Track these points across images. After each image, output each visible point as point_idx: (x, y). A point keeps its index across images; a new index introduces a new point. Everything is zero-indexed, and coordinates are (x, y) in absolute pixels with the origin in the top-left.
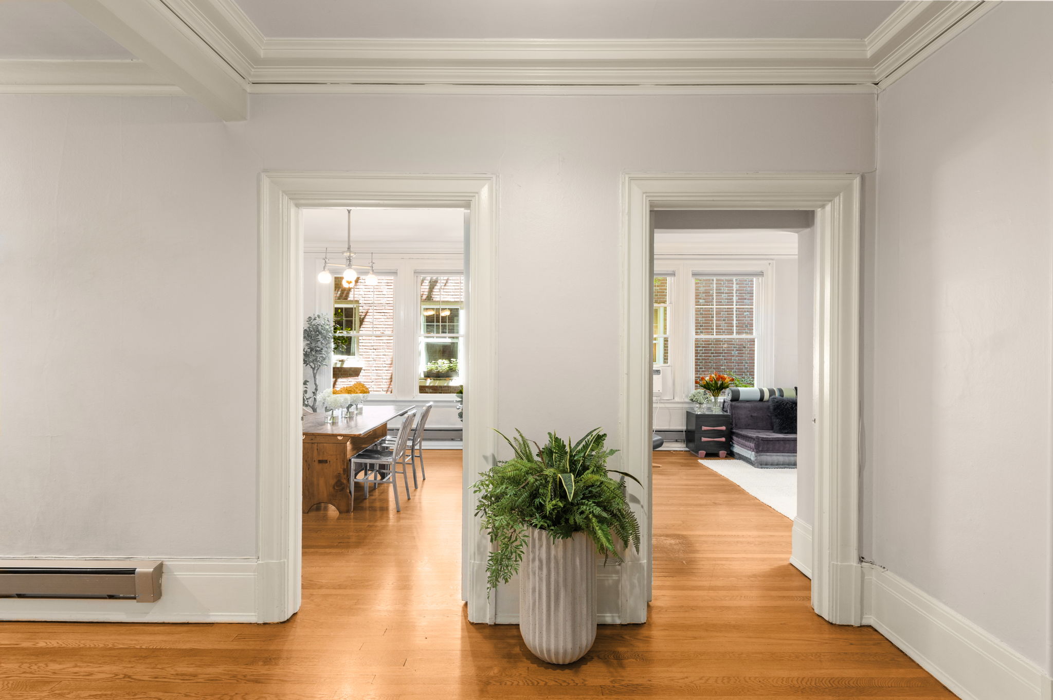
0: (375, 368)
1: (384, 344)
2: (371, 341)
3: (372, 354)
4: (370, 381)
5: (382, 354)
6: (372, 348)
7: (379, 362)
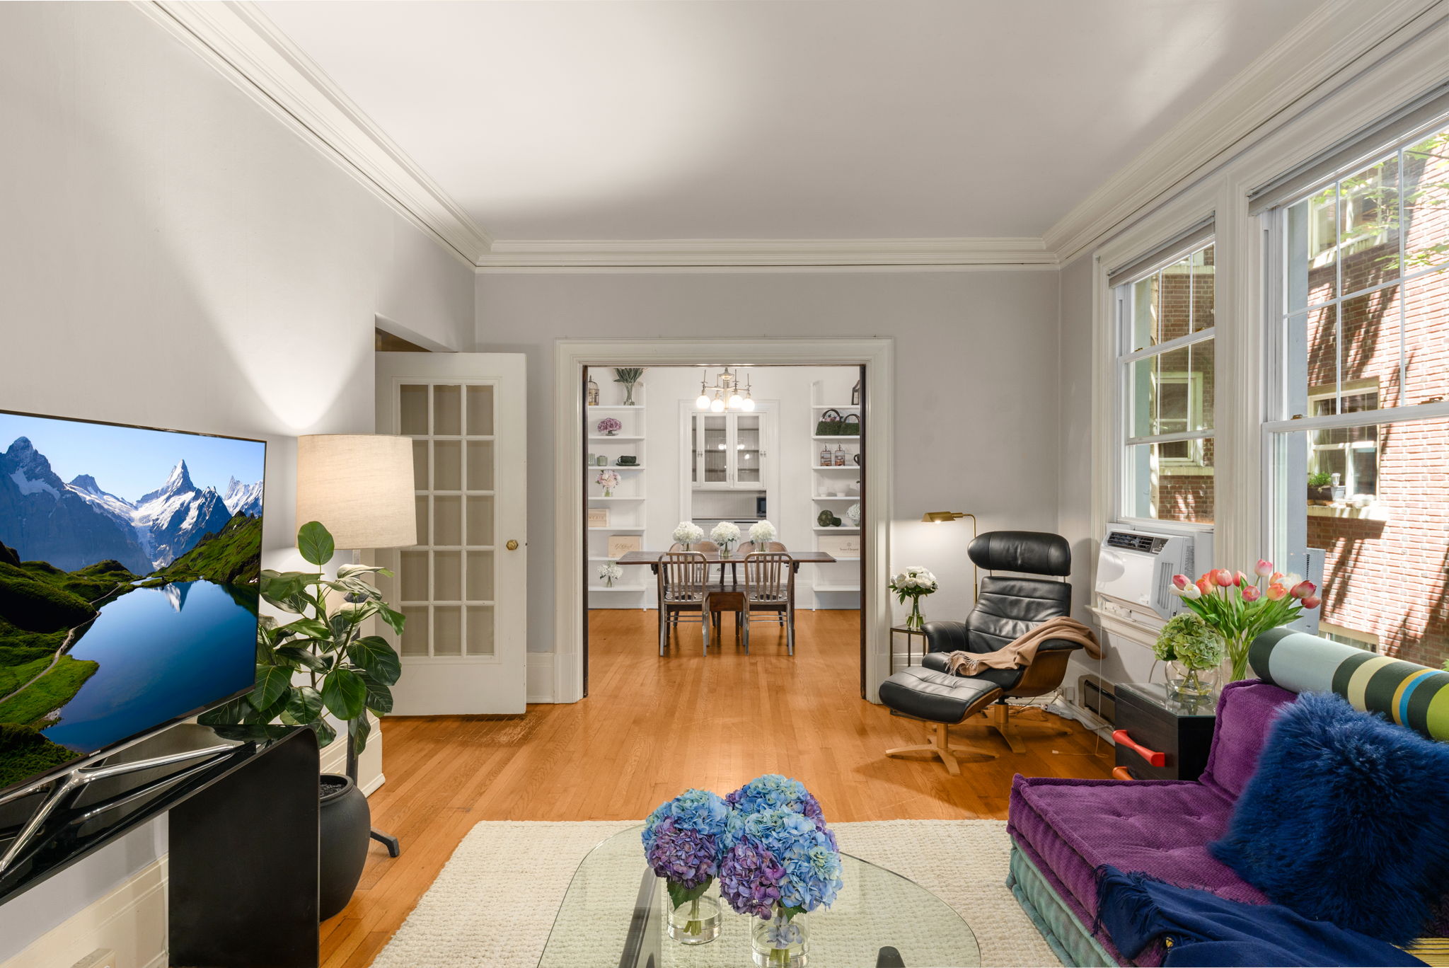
0: (1408, 524)
1: (1425, 470)
2: (1399, 463)
3: (1404, 491)
4: (1400, 551)
5: (1420, 491)
6: (1404, 477)
7: (1416, 510)
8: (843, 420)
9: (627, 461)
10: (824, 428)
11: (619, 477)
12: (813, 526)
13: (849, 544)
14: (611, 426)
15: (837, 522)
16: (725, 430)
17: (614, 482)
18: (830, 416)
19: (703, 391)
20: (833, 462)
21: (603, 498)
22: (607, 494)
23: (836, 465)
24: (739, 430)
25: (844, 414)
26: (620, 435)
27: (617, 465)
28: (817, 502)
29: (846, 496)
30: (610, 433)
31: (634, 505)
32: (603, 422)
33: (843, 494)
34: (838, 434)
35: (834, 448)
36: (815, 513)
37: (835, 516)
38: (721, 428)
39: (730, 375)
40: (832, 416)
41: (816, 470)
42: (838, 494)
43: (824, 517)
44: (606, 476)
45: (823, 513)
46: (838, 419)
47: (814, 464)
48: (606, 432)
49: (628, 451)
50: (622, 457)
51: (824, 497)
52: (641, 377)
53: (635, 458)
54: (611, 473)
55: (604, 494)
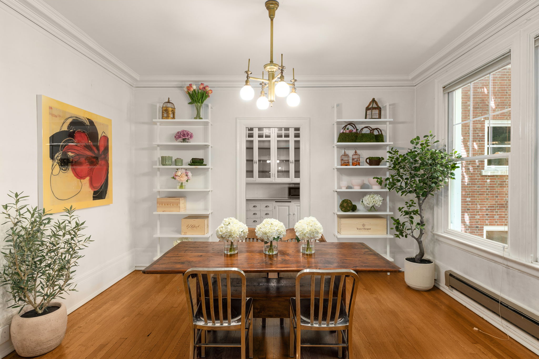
8: (358, 132)
9: (197, 162)
10: (343, 137)
11: (190, 174)
12: (336, 211)
13: (364, 225)
14: (184, 135)
15: (354, 208)
16: (270, 149)
17: (186, 178)
18: (348, 129)
19: (247, 82)
20: (351, 164)
21: (178, 190)
22: (181, 186)
23: (353, 165)
24: (278, 148)
25: (359, 127)
26: (192, 143)
27: (190, 165)
28: (339, 193)
29: (361, 188)
30: (184, 140)
31: (203, 195)
32: (178, 133)
33: (359, 187)
34: (355, 141)
35: (351, 153)
36: (336, 202)
37: (353, 204)
38: (268, 147)
39: (275, 65)
40: (350, 129)
41: (338, 170)
42: (355, 187)
43: (345, 204)
44: (179, 173)
45: (343, 201)
46: (354, 131)
47: (336, 164)
48: (180, 139)
49: (198, 155)
50: (193, 159)
51: (344, 190)
52: (208, 99)
53: (203, 159)
54: (184, 171)
55: (178, 187)
